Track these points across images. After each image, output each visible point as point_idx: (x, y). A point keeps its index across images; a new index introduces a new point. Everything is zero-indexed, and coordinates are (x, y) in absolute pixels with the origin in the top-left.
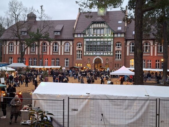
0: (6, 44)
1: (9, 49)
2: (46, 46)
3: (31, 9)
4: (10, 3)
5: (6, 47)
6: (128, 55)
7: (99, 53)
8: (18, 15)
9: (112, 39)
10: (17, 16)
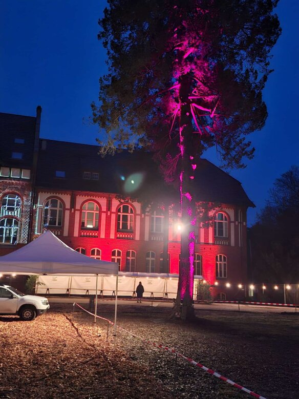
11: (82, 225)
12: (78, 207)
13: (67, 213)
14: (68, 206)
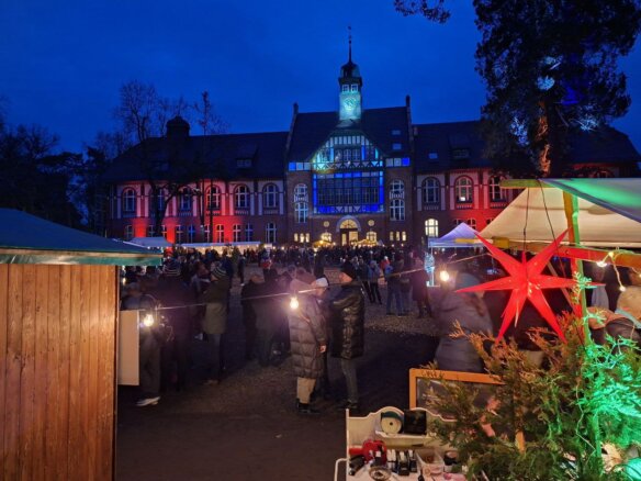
0: (115, 194)
1: (123, 205)
2: (217, 195)
3: (178, 104)
4: (125, 88)
5: (116, 201)
6: (420, 209)
7: (350, 208)
8: (144, 119)
9: (381, 173)
10: (141, 121)
11: (457, 199)
12: (452, 184)
13: (443, 190)
14: (443, 184)
